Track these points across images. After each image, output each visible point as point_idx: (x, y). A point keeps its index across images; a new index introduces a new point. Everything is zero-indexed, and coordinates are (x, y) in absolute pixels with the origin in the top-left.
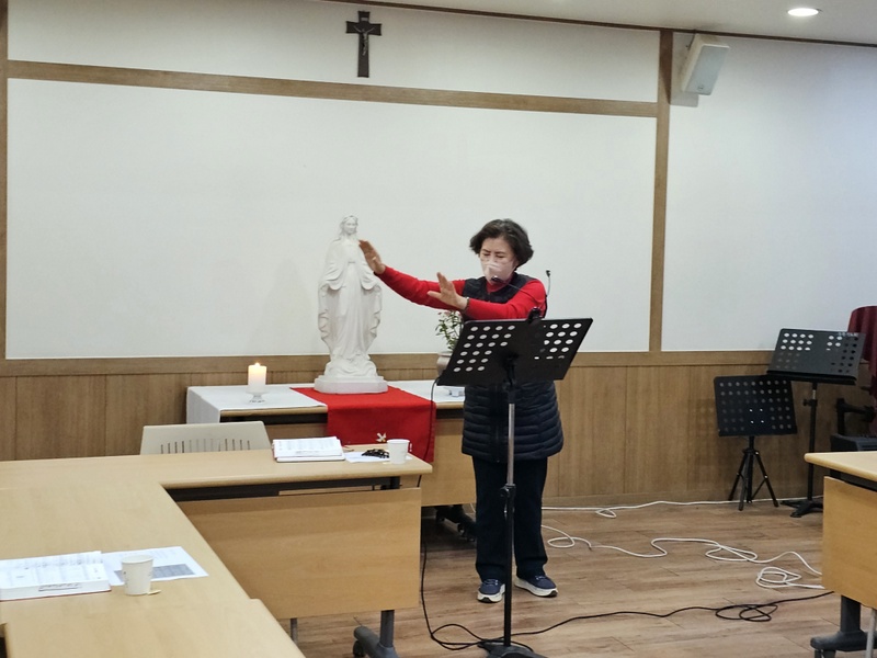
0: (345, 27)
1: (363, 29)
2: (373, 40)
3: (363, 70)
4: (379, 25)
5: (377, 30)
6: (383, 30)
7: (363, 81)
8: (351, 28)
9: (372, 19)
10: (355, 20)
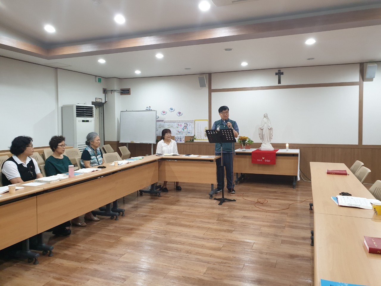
0: (275, 74)
1: (279, 74)
2: (281, 76)
3: (279, 82)
5: (282, 74)
6: (284, 74)
7: (280, 85)
8: (276, 74)
9: (281, 72)
10: (277, 72)
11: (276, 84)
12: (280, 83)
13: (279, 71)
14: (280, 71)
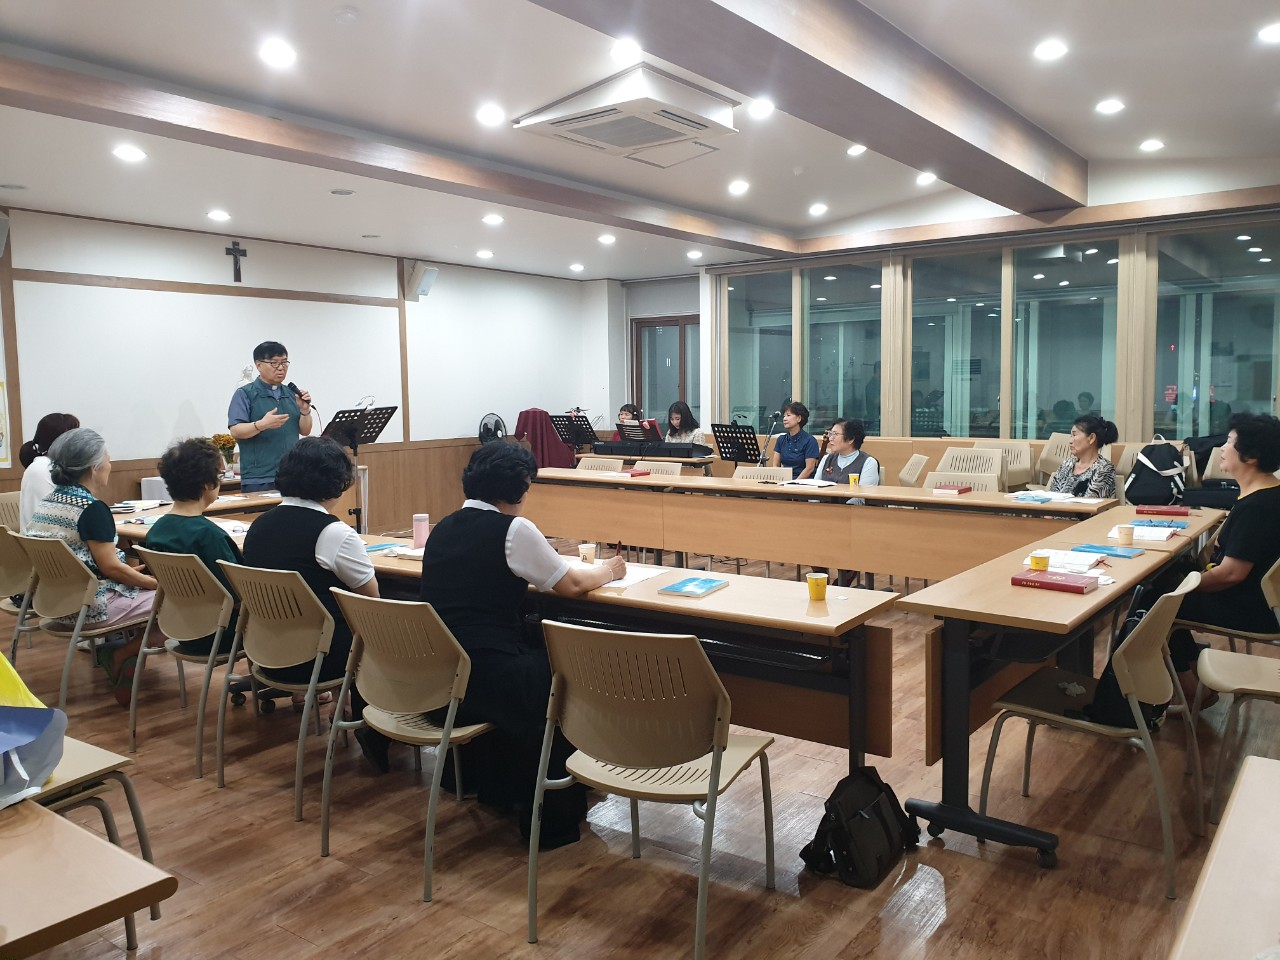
0: (225, 251)
1: (236, 252)
2: (242, 259)
3: (238, 278)
4: (245, 251)
5: (244, 253)
6: (247, 254)
7: (237, 284)
8: (229, 252)
9: (241, 247)
10: (231, 247)
11: (230, 281)
12: (240, 281)
13: (235, 244)
14: (238, 244)
